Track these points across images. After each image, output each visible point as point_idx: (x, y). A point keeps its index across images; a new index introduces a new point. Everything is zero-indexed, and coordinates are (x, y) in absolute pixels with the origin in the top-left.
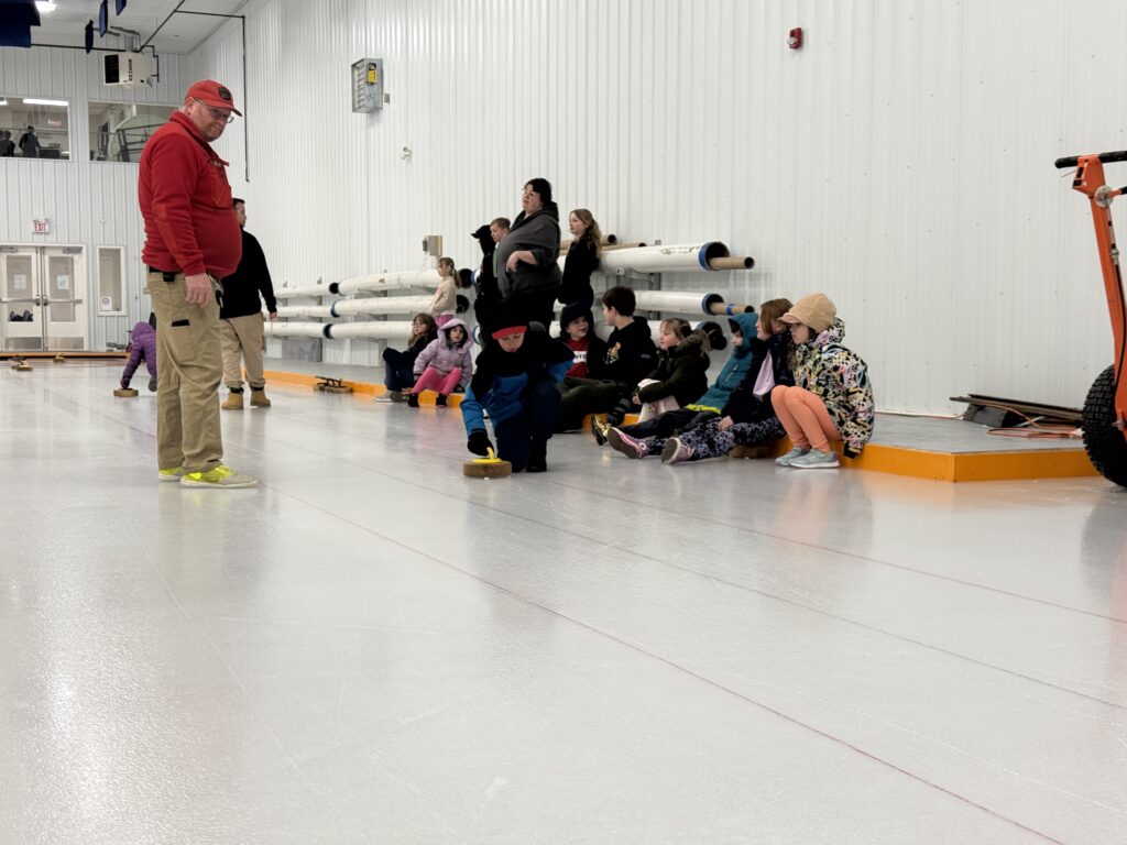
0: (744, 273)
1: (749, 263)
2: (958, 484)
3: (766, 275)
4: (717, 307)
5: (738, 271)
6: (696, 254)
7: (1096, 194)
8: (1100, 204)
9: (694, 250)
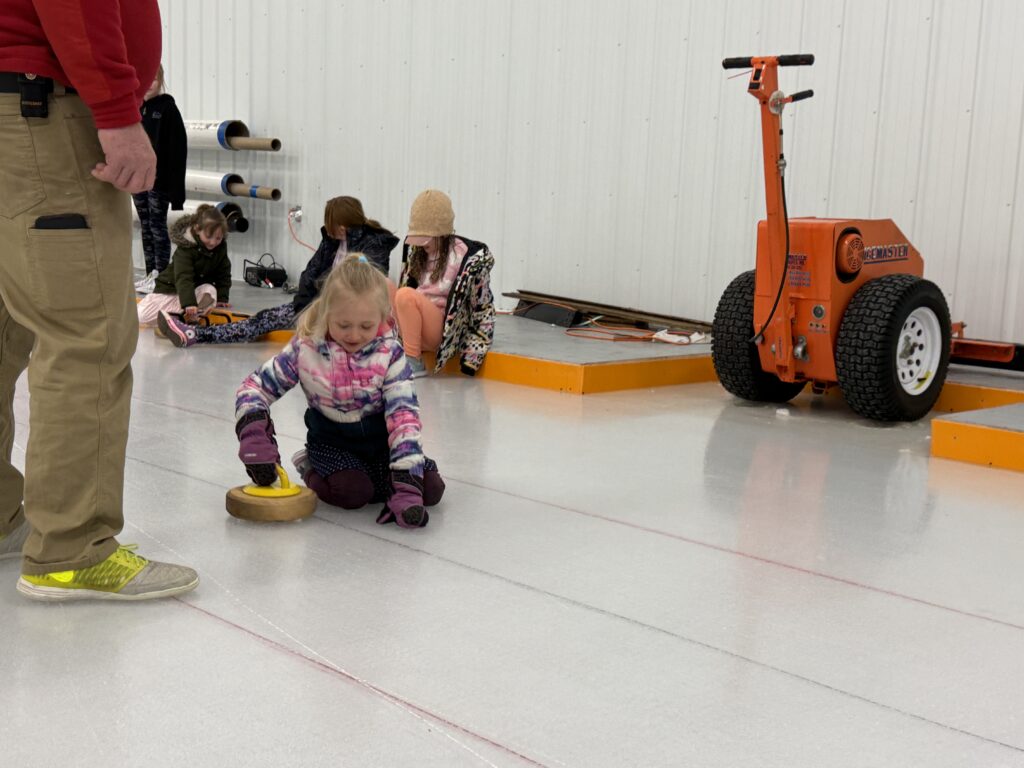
0: (266, 155)
1: (276, 144)
2: (586, 397)
3: (291, 158)
4: (237, 187)
5: (258, 152)
6: (214, 131)
7: (771, 100)
8: (773, 111)
9: (211, 128)
